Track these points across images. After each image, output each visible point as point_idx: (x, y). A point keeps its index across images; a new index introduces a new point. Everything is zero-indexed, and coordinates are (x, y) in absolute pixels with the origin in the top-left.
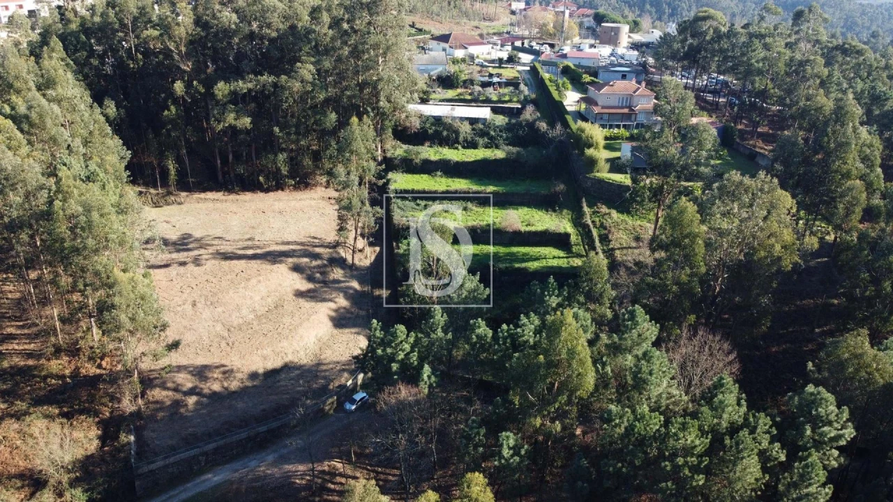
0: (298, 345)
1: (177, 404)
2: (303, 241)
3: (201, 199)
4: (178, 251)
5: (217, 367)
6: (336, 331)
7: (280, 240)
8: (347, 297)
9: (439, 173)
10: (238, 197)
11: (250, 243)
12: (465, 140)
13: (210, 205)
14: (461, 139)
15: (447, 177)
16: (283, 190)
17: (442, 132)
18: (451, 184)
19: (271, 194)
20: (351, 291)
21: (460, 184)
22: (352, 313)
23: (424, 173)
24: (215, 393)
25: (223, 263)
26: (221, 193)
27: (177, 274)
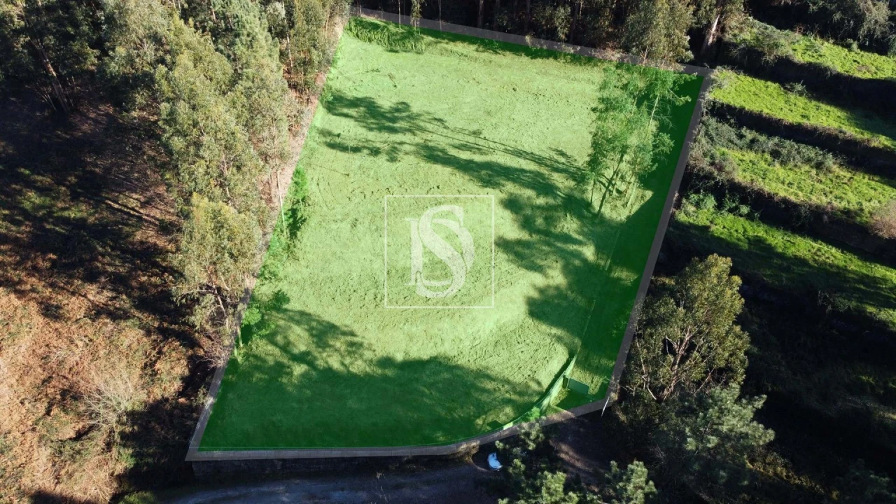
0: (465, 331)
1: (280, 368)
2: (544, 155)
3: (446, 50)
4: (381, 129)
5: (344, 334)
6: (530, 321)
7: (512, 144)
8: (567, 270)
9: (799, 87)
10: (493, 57)
11: (471, 139)
12: (870, 35)
13: (454, 61)
14: (862, 32)
15: (810, 98)
16: (556, 58)
17: (833, 13)
18: (812, 112)
19: (539, 62)
20: (577, 262)
21: (828, 118)
22: (566, 297)
23: (774, 81)
24: (329, 370)
25: (422, 164)
26: (474, 47)
27: (360, 167)
